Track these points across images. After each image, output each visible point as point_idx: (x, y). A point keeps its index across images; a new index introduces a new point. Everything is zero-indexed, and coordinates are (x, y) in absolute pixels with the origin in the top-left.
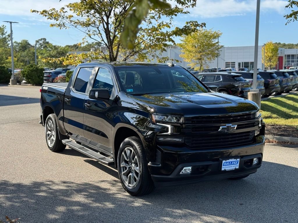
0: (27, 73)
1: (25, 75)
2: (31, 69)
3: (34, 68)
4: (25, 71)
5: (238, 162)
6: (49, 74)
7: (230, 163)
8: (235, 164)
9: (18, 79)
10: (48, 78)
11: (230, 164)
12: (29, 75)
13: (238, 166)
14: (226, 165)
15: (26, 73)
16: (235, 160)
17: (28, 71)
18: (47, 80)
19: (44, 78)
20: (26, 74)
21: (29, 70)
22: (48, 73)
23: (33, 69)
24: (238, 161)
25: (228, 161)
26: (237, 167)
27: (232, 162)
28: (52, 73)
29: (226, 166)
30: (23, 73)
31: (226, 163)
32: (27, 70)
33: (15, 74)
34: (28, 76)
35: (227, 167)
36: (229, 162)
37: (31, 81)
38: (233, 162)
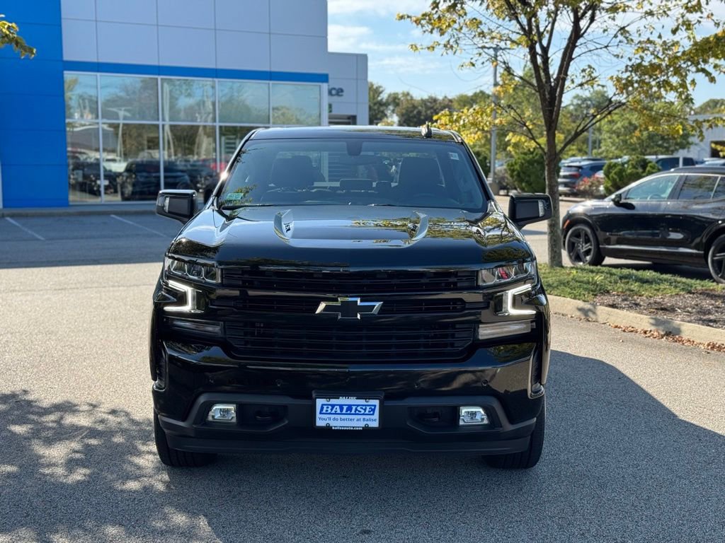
0: (519, 169)
1: (515, 173)
2: (528, 159)
3: (537, 155)
4: (516, 164)
5: (374, 410)
6: (575, 171)
7: (345, 408)
8: (363, 414)
9: (502, 181)
10: (573, 181)
11: (344, 412)
12: (524, 173)
13: (375, 420)
14: (330, 414)
15: (517, 167)
16: (362, 402)
17: (522, 164)
18: (571, 185)
19: (560, 180)
20: (517, 170)
21: (523, 161)
22: (574, 169)
23: (534, 157)
24: (375, 406)
25: (333, 401)
26: (375, 424)
27: (350, 407)
28: (584, 167)
29: (332, 416)
30: (512, 168)
31: (330, 407)
32: (520, 161)
33: (496, 171)
34: (521, 174)
35: (334, 419)
36: (341, 407)
37: (526, 186)
38: (354, 408)
